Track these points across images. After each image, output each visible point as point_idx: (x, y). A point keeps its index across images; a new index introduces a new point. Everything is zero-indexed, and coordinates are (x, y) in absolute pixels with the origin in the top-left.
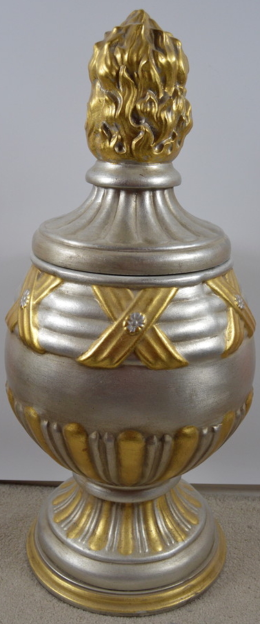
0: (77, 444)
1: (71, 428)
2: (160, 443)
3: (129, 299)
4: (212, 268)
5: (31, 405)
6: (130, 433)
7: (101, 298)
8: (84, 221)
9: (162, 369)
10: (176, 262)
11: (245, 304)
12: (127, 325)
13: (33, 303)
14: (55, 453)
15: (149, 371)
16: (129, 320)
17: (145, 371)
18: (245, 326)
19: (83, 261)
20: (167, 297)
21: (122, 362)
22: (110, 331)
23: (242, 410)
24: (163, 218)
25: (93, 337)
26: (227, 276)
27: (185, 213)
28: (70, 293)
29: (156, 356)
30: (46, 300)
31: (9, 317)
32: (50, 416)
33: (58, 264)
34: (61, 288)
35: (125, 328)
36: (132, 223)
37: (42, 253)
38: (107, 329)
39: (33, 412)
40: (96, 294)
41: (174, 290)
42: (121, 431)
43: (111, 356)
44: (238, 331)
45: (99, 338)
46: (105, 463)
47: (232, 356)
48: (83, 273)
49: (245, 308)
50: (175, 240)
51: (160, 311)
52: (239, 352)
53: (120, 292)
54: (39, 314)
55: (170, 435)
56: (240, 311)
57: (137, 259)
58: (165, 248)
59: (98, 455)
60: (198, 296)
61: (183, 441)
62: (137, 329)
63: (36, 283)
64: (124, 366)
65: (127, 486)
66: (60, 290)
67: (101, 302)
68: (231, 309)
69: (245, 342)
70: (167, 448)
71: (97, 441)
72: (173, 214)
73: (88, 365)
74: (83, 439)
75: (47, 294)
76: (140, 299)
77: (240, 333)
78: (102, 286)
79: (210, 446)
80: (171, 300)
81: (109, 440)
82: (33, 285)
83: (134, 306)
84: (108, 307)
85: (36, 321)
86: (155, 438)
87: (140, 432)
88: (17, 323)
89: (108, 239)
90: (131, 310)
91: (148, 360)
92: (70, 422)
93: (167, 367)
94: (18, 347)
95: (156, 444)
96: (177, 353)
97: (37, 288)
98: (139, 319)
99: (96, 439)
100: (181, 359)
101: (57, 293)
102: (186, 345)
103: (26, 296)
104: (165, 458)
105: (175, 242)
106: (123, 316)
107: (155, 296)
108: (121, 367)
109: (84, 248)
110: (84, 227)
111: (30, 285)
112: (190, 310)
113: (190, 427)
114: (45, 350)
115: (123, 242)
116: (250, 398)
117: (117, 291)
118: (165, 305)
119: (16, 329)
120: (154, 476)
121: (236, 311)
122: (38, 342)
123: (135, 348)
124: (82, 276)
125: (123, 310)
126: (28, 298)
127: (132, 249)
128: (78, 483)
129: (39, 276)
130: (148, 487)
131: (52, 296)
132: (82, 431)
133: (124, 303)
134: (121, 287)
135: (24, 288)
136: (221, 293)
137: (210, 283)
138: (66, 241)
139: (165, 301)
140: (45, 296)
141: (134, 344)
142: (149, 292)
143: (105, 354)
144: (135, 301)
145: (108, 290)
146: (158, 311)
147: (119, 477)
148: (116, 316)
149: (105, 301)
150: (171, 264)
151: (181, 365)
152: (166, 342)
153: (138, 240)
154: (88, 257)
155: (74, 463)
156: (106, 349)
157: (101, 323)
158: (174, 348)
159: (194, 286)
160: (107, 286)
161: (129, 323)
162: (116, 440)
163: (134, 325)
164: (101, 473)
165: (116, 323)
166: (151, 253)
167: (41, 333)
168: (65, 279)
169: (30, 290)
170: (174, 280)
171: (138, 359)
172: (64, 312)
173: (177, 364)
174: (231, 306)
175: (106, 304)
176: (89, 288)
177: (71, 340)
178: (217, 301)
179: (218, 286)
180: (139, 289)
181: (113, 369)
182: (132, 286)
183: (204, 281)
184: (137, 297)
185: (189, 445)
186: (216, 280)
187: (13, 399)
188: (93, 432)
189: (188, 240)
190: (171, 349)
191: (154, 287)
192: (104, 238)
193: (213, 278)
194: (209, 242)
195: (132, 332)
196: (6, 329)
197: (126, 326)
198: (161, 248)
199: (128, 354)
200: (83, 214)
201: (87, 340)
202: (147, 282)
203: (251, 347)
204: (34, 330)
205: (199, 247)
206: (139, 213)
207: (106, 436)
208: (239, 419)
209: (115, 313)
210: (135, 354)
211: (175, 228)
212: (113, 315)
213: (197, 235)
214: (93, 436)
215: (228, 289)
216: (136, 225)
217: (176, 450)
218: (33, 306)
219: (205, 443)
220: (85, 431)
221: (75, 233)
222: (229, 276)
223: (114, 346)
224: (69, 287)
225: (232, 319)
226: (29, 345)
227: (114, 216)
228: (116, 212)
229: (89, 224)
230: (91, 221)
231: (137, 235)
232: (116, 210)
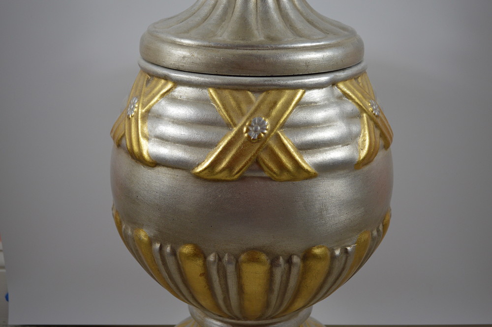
0: (194, 268)
1: (187, 249)
2: (287, 265)
3: (250, 102)
4: (343, 69)
5: (141, 226)
6: (253, 255)
7: (218, 102)
8: (197, 19)
9: (289, 181)
10: (302, 61)
11: (380, 111)
12: (248, 131)
13: (141, 111)
14: (169, 281)
15: (274, 183)
16: (250, 125)
17: (269, 182)
18: (381, 136)
19: (198, 61)
20: (292, 99)
21: (243, 173)
22: (229, 138)
23: (378, 231)
24: (287, 14)
25: (209, 145)
26: (359, 80)
27: (312, 10)
28: (184, 98)
29: (281, 166)
30: (156, 108)
31: (114, 130)
32: (162, 236)
33: (170, 67)
34: (173, 93)
35: (246, 135)
36: (252, 19)
37: (150, 55)
38: (225, 136)
39: (143, 234)
40: (213, 98)
41: (300, 92)
42: (243, 252)
43: (230, 167)
44: (373, 140)
45: (216, 146)
46: (226, 290)
47: (366, 168)
48: (197, 75)
49: (381, 115)
50: (301, 37)
51: (285, 116)
52: (373, 164)
53: (239, 95)
54: (148, 123)
55: (298, 256)
56: (375, 118)
57: (258, 57)
58: (289, 46)
59: (218, 280)
60: (328, 99)
61: (312, 263)
62: (259, 135)
63: (145, 89)
64: (246, 177)
65: (250, 320)
66: (172, 95)
67: (218, 106)
68: (365, 115)
69: (381, 154)
70: (295, 271)
71: (216, 264)
72: (298, 10)
73: (205, 177)
74: (200, 262)
75: (157, 101)
76: (262, 102)
77: (376, 142)
78: (219, 88)
79: (343, 269)
80: (297, 104)
81: (229, 262)
82: (141, 92)
83: (256, 110)
84: (227, 111)
85: (146, 130)
86: (281, 259)
87: (264, 252)
88: (124, 135)
89: (225, 35)
90: (252, 114)
91: (271, 170)
92: (186, 243)
93: (294, 179)
94: (126, 161)
95: (282, 266)
96: (305, 162)
97: (146, 95)
98: (262, 124)
99: (215, 261)
100: (309, 169)
101: (168, 99)
102: (315, 153)
103: (134, 104)
104: (293, 282)
105: (301, 39)
106: (243, 122)
107: (279, 99)
108: (242, 178)
109: (198, 47)
110: (198, 25)
111: (138, 92)
112: (319, 115)
113: (321, 247)
114: (156, 163)
115: (243, 40)
116: (387, 218)
117: (236, 93)
118: (291, 108)
119: (123, 141)
120: (281, 305)
121: (371, 118)
122: (149, 155)
123: (258, 158)
124: (197, 78)
125: (243, 115)
126: (137, 106)
127: (252, 46)
128: (196, 320)
129: (148, 81)
130: (274, 321)
131: (163, 102)
132: (200, 253)
133: (244, 107)
134: (241, 90)
135: (131, 96)
136: (353, 97)
137: (341, 85)
138: (178, 40)
139: (291, 104)
140: (155, 103)
141: (256, 153)
142: (273, 94)
143: (224, 164)
144: (256, 104)
145: (226, 93)
146: (282, 115)
147: (241, 307)
148: (236, 121)
149: (223, 105)
150: (297, 63)
151: (309, 176)
152: (292, 150)
153: (259, 36)
154: (203, 57)
155: (190, 292)
156: (224, 158)
157: (218, 130)
158: (301, 157)
159: (322, 88)
160: (225, 89)
161: (251, 129)
162: (237, 262)
163: (256, 131)
164: (221, 302)
165: (235, 129)
166: (274, 51)
167: (151, 143)
168: (178, 83)
169: (139, 97)
170: (300, 81)
171: (261, 169)
172: (177, 119)
173: (306, 175)
174: (365, 112)
175: (225, 108)
176: (205, 91)
177: (185, 149)
178: (349, 107)
179: (349, 89)
180: (261, 91)
181: (232, 181)
182: (253, 88)
183: (333, 83)
184: (259, 100)
185: (319, 268)
186: (348, 82)
187: (121, 222)
188: (212, 253)
189: (315, 37)
190: (297, 158)
191: (278, 89)
192: (221, 36)
193: (344, 80)
194: (339, 40)
195: (253, 139)
196: (111, 144)
197: (246, 132)
198: (286, 46)
199: (250, 163)
200: (196, 11)
201: (203, 149)
202: (270, 83)
203: (388, 160)
204: (143, 141)
205: (329, 44)
206: (260, 8)
207: (226, 258)
208: (376, 242)
209: (234, 119)
210: (257, 163)
211: (300, 25)
212: (232, 120)
213: (325, 33)
214: (212, 258)
215: (362, 93)
216: (257, 22)
217: (305, 273)
218: (141, 114)
219: (338, 265)
220: (203, 253)
221: (187, 31)
222: (362, 79)
223: (234, 155)
224: (182, 91)
225: (366, 127)
226: (138, 158)
227: (231, 12)
228: (234, 8)
229: (203, 22)
230: (206, 19)
231: (259, 33)
232: (234, 5)
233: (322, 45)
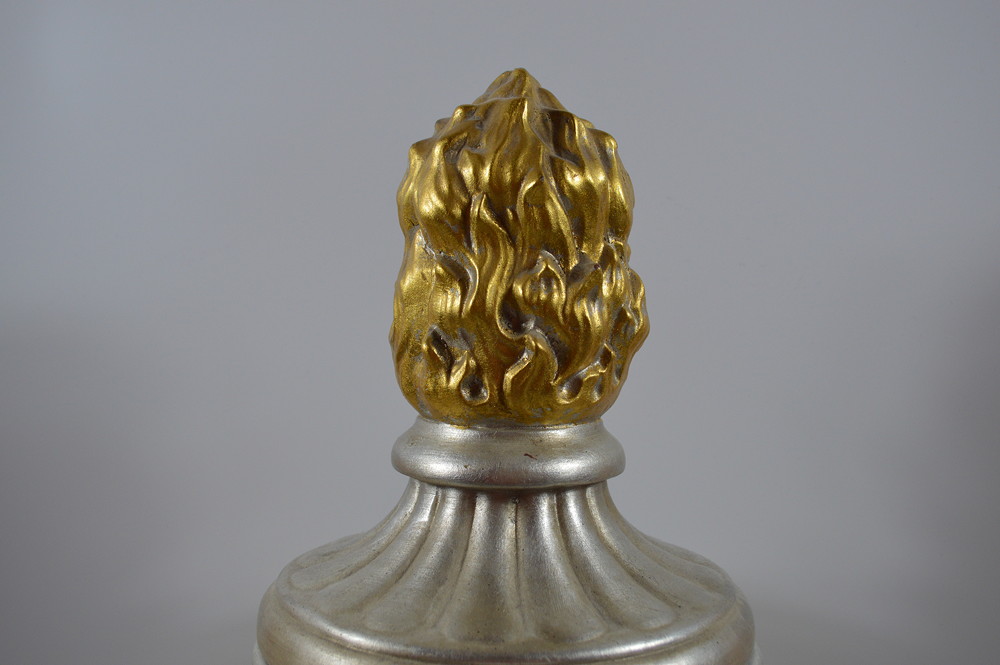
8: (384, 571)
24: (586, 564)
36: (507, 579)
50: (621, 625)
58: (595, 653)
72: (609, 550)
89: (445, 627)
105: (621, 632)
109: (380, 656)
110: (383, 590)
115: (487, 639)
127: (509, 656)
138: (336, 632)
153: (522, 629)
189: (653, 624)
192: (435, 626)
194: (704, 623)
198: (587, 654)
200: (384, 550)
206: (525, 552)
211: (617, 589)
213: (673, 606)
216: (518, 586)
221: (359, 607)
227: (460, 560)
228: (466, 550)
229: (397, 581)
230: (403, 573)
231: (523, 616)
232: (465, 544)
233: (670, 644)
